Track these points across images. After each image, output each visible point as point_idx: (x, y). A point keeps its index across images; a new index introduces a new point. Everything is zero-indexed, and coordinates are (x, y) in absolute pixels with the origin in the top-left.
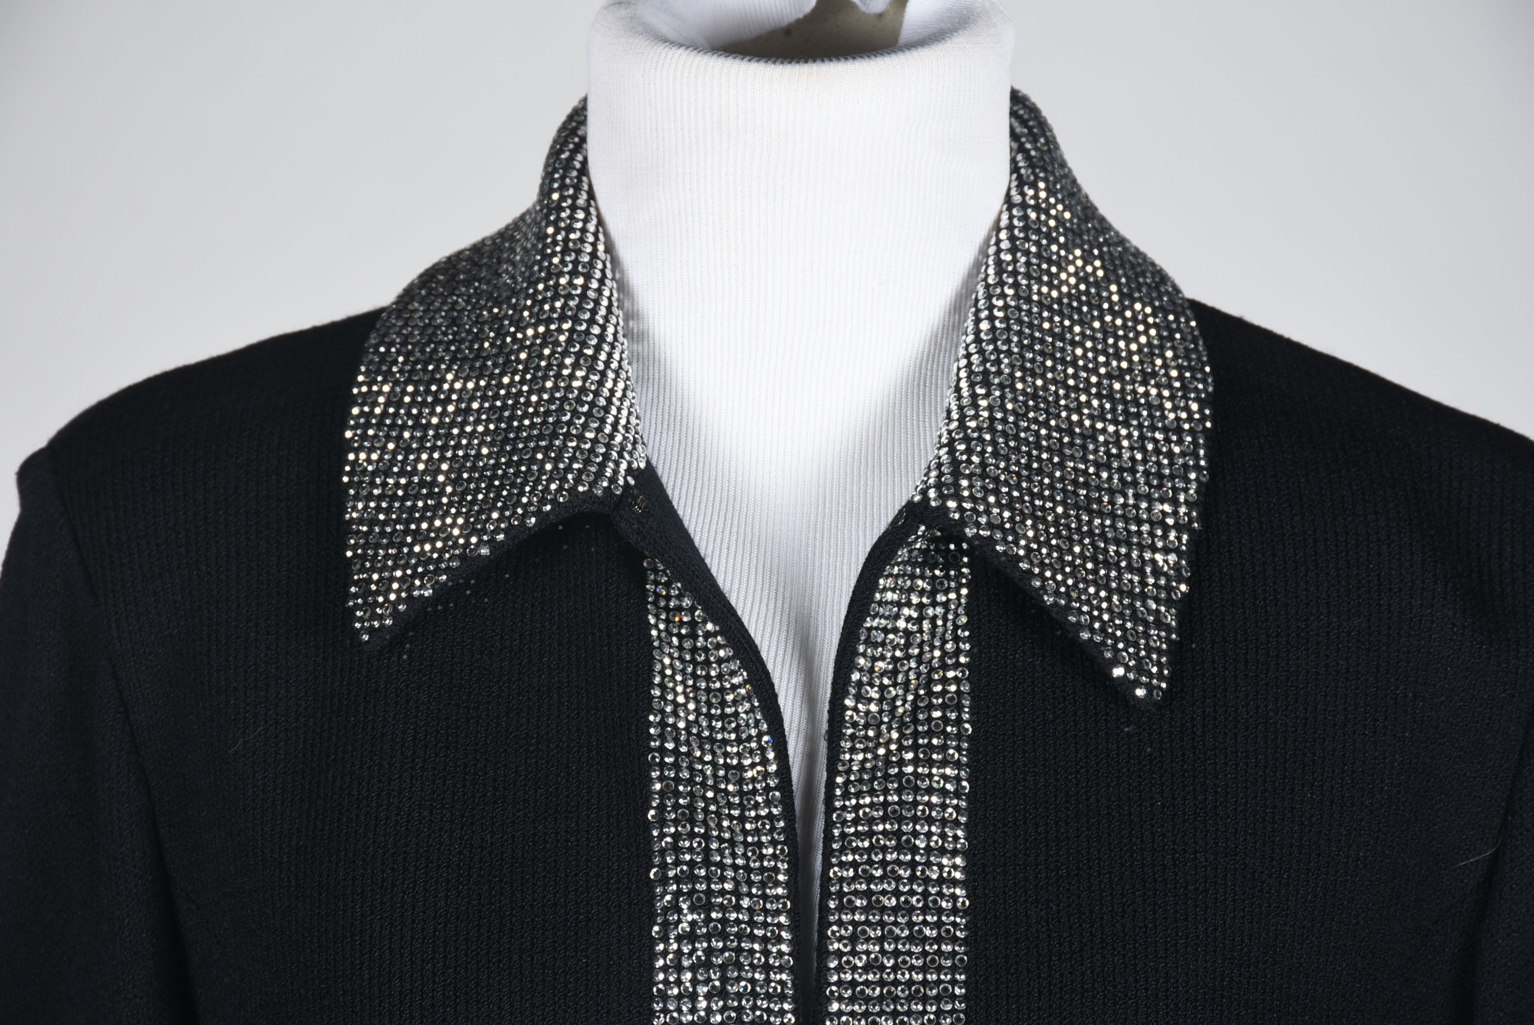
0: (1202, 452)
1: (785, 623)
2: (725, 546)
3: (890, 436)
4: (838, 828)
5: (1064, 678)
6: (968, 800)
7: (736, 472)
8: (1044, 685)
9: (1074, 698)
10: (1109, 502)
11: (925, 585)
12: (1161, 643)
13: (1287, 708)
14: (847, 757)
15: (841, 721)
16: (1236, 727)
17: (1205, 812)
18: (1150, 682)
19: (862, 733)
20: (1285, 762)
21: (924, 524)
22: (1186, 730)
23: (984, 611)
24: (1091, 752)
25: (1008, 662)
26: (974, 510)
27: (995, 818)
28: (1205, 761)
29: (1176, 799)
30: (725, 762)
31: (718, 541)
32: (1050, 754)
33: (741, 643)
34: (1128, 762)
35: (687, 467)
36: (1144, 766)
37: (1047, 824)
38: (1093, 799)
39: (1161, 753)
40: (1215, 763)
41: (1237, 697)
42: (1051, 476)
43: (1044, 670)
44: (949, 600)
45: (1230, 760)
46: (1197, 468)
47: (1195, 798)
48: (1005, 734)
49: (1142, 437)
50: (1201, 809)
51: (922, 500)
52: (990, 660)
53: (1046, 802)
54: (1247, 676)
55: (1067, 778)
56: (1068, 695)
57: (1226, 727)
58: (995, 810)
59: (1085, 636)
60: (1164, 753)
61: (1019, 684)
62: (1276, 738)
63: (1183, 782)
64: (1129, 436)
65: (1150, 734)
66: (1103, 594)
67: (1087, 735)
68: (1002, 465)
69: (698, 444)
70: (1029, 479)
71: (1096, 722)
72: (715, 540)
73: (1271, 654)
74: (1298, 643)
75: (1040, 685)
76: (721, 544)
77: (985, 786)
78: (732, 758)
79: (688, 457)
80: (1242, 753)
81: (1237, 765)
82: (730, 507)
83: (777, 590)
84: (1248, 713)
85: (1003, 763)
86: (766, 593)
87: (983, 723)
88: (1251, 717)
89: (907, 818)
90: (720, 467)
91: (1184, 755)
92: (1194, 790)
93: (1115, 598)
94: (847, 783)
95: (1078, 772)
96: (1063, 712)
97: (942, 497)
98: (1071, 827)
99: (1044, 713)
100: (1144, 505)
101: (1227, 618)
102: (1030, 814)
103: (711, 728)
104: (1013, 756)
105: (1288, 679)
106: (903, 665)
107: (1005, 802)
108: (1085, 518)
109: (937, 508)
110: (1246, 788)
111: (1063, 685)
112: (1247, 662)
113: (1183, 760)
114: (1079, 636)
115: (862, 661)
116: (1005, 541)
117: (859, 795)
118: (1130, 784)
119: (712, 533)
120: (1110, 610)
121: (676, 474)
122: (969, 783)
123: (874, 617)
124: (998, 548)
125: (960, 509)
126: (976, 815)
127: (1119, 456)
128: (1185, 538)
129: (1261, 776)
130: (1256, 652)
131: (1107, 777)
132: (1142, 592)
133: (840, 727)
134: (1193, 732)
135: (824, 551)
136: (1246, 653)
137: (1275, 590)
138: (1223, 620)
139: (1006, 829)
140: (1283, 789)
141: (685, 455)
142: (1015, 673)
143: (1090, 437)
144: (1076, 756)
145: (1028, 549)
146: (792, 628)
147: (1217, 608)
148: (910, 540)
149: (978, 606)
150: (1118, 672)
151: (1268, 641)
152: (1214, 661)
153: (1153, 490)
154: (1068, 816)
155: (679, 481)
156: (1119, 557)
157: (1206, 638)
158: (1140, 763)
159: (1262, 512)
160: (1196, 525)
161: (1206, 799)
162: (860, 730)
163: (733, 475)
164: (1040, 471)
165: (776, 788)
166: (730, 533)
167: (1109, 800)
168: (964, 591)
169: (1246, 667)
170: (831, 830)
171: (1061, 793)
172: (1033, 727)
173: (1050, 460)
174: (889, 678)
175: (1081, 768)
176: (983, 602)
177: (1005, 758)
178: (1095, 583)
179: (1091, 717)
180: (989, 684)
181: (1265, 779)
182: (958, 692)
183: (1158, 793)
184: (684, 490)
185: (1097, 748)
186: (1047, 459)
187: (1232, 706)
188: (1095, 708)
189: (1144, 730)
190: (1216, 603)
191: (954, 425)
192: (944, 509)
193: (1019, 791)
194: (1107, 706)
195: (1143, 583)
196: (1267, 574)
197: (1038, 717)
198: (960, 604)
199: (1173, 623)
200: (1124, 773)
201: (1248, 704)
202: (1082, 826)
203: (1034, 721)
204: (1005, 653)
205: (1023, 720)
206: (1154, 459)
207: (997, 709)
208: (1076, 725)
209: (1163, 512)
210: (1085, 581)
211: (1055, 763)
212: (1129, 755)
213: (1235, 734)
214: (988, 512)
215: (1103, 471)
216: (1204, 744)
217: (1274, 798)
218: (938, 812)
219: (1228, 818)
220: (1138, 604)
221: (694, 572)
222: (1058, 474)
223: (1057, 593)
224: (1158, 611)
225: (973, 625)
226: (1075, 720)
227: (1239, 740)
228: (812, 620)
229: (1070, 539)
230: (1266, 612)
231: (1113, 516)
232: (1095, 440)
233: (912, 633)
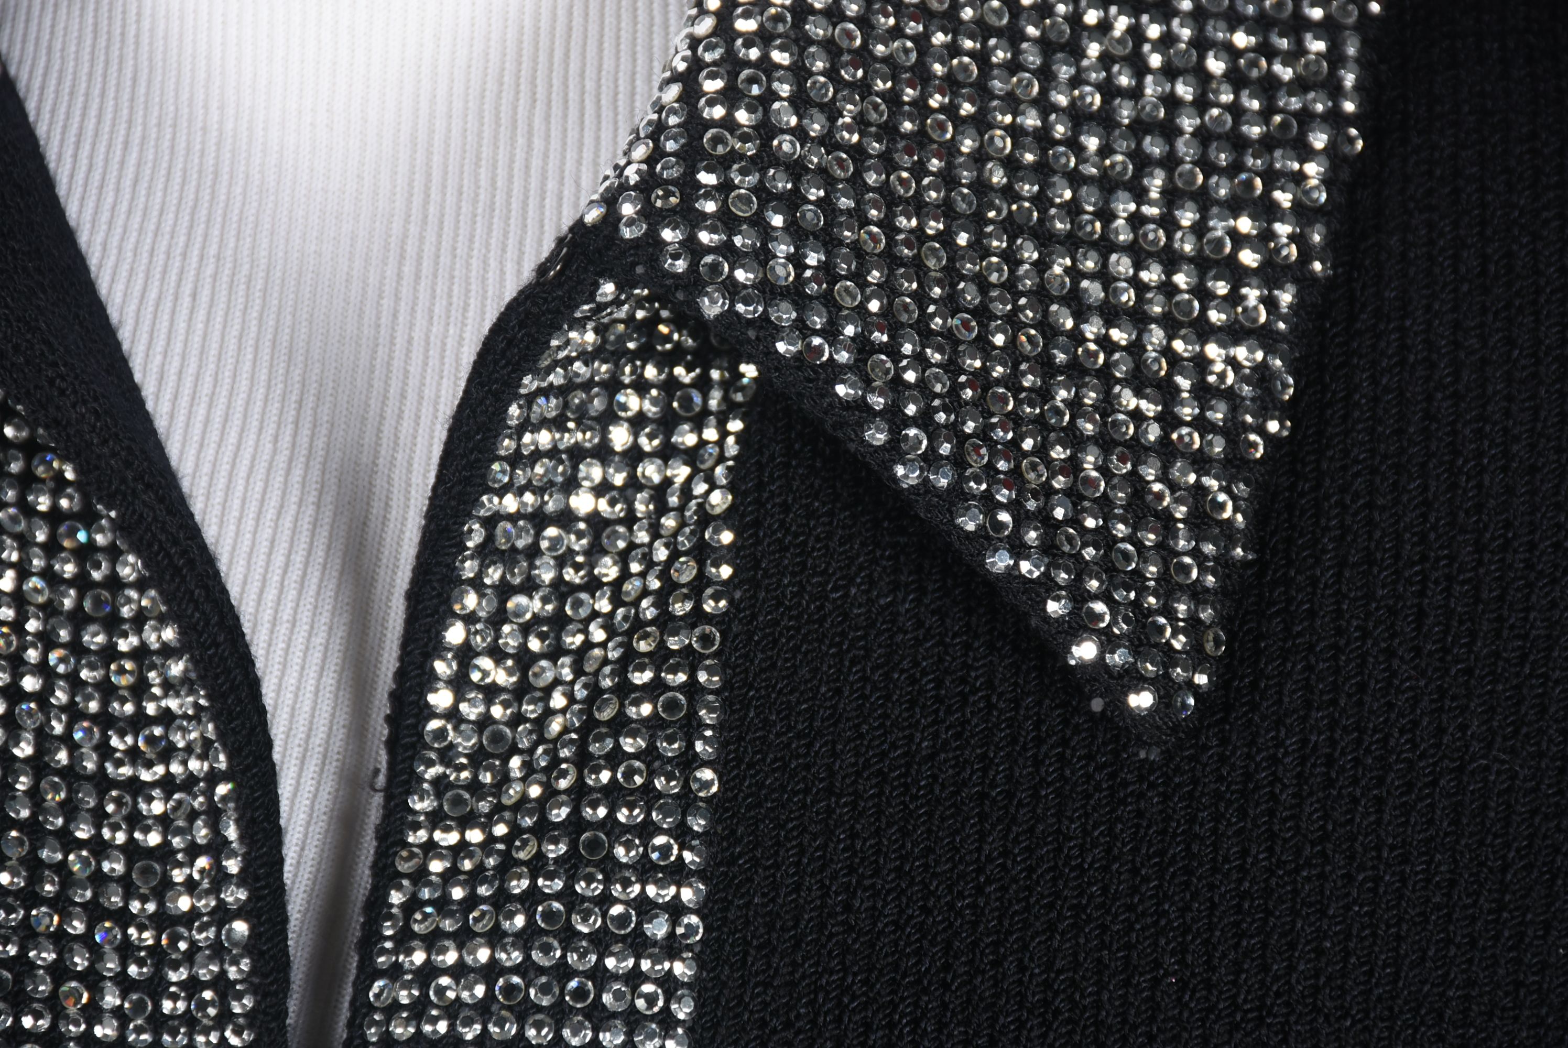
0: (1349, 80)
1: (313, 487)
2: (187, 289)
3: (593, 29)
4: (376, 1023)
5: (967, 646)
6: (700, 961)
7: (221, 108)
8: (916, 664)
9: (987, 698)
10: (1097, 215)
11: (647, 406)
12: (1203, 570)
13: (1516, 732)
14: (422, 835)
15: (413, 746)
16: (1381, 781)
17: (1287, 1004)
18: (1167, 676)
19: (465, 775)
20: (1504, 869)
21: (611, 277)
22: (1257, 788)
23: (772, 480)
24: (1016, 841)
25: (829, 606)
26: (727, 250)
27: (766, 1005)
28: (1297, 870)
29: (1214, 969)
30: (131, 840)
31: (173, 277)
32: (915, 844)
33: (168, 555)
34: (1106, 869)
35: (111, 93)
36: (1146, 880)
37: (891, 1025)
38: (1010, 965)
39: (1188, 848)
40: (1322, 876)
41: (1390, 705)
42: (950, 150)
43: (920, 624)
44: (702, 443)
45: (1362, 868)
46: (1334, 118)
47: (1265, 968)
48: (807, 791)
49: (1201, 44)
50: (1278, 995)
51: (605, 219)
52: (780, 604)
53: (896, 966)
54: (1418, 651)
55: (951, 906)
56: (974, 691)
57: (1355, 781)
58: (766, 985)
59: (1000, 562)
60: (1195, 848)
61: (853, 662)
62: (1485, 807)
63: (1237, 924)
64: (1167, 41)
65: (1166, 797)
66: (1058, 453)
67: (1010, 795)
68: (815, 129)
69: (137, 36)
70: (888, 163)
71: (1037, 763)
72: (164, 272)
73: (1485, 595)
74: (1556, 567)
75: (905, 664)
76: (179, 285)
77: (747, 923)
78: (146, 830)
79: (114, 68)
80: (1392, 848)
81: (1377, 880)
82: (206, 196)
83: (300, 403)
84: (1415, 746)
85: (798, 864)
86: (274, 408)
87: (750, 766)
88: (1422, 756)
89: (539, 1009)
90: (185, 96)
91: (1244, 853)
92: (1264, 946)
93: (1090, 460)
94: (412, 905)
95: (979, 890)
96: (958, 736)
97: (648, 214)
98: (950, 1036)
99: (911, 738)
100: (1187, 217)
101: (1380, 502)
102: (854, 998)
103: (104, 751)
104: (825, 846)
105: (1523, 659)
106: (578, 604)
107: (794, 964)
108: (1030, 254)
109: (635, 243)
110: (1399, 938)
111: (965, 665)
112: (1421, 614)
113: (1241, 868)
114: (983, 564)
115: (471, 600)
116: (802, 329)
117: (433, 941)
118: (1104, 928)
119: (160, 258)
120: (1073, 495)
121: (85, 108)
122: (703, 918)
123: (501, 492)
124: (781, 347)
125: (691, 247)
126: (717, 999)
127: (1136, 94)
128: (1286, 298)
129: (1438, 907)
130: (1448, 589)
131: (1051, 906)
132: (1165, 439)
133: (412, 758)
134: (1273, 797)
135: (419, 309)
136: (1422, 594)
137: (1506, 430)
138: (1370, 505)
139: (789, 1035)
140: (1496, 938)
141: (107, 63)
142: (843, 634)
143: (1062, 48)
144: (979, 850)
145: (863, 346)
146: (328, 498)
147: (1357, 474)
148: (578, 315)
149: (760, 466)
150: (1086, 651)
151: (1480, 563)
152: (1339, 612)
153: (1214, 179)
154: (945, 1006)
155: (91, 124)
156: (1109, 354)
157: (1324, 551)
158: (1135, 871)
159: (1489, 232)
160: (1317, 266)
161: (1291, 968)
162: (460, 768)
163: (215, 116)
164: (921, 139)
165: (241, 912)
166: (201, 257)
167: (1049, 966)
168: (735, 425)
169: (1418, 628)
170: (361, 1026)
171: (933, 943)
172: (880, 772)
173: (950, 110)
174: (542, 637)
175: (989, 882)
176: (772, 458)
177: (802, 853)
178: (1041, 424)
179: (1025, 748)
180: (773, 666)
181: (1449, 915)
182: (692, 688)
183: (1173, 953)
184: (101, 149)
185: (1031, 830)
186: (942, 109)
187: (1375, 731)
188: (1037, 726)
189: (1152, 786)
190: (1356, 461)
191: (706, 26)
192: (653, 242)
193: (831, 935)
194: (1066, 722)
195: (1169, 420)
196: (1490, 389)
197: (894, 746)
198: (721, 459)
199: (1239, 517)
200: (1091, 896)
201: (1415, 724)
202: (976, 1034)
203: (883, 755)
204: (823, 585)
205: (857, 755)
206: (1226, 98)
207: (790, 728)
208: (985, 770)
209: (1233, 233)
210: (1015, 420)
211: (926, 866)
212: (1109, 851)
213: (1379, 801)
214: (763, 257)
215: (1090, 133)
216: (1298, 827)
217: (1470, 961)
218: (618, 995)
219: (1344, 1017)
220: (1150, 473)
221: (51, 382)
222: (967, 145)
223: (931, 460)
224: (1199, 490)
225: (743, 516)
226: (984, 756)
227: (1387, 817)
228: (380, 481)
229: (982, 313)
230: (1479, 486)
231: (1106, 246)
232: (1077, 53)
233: (608, 523)
